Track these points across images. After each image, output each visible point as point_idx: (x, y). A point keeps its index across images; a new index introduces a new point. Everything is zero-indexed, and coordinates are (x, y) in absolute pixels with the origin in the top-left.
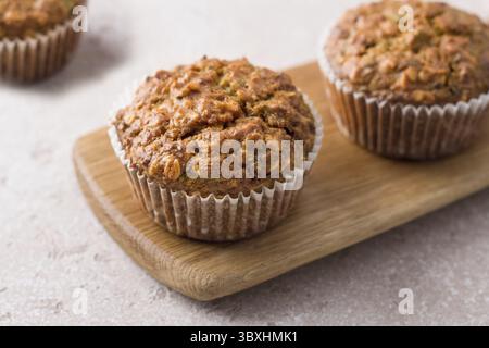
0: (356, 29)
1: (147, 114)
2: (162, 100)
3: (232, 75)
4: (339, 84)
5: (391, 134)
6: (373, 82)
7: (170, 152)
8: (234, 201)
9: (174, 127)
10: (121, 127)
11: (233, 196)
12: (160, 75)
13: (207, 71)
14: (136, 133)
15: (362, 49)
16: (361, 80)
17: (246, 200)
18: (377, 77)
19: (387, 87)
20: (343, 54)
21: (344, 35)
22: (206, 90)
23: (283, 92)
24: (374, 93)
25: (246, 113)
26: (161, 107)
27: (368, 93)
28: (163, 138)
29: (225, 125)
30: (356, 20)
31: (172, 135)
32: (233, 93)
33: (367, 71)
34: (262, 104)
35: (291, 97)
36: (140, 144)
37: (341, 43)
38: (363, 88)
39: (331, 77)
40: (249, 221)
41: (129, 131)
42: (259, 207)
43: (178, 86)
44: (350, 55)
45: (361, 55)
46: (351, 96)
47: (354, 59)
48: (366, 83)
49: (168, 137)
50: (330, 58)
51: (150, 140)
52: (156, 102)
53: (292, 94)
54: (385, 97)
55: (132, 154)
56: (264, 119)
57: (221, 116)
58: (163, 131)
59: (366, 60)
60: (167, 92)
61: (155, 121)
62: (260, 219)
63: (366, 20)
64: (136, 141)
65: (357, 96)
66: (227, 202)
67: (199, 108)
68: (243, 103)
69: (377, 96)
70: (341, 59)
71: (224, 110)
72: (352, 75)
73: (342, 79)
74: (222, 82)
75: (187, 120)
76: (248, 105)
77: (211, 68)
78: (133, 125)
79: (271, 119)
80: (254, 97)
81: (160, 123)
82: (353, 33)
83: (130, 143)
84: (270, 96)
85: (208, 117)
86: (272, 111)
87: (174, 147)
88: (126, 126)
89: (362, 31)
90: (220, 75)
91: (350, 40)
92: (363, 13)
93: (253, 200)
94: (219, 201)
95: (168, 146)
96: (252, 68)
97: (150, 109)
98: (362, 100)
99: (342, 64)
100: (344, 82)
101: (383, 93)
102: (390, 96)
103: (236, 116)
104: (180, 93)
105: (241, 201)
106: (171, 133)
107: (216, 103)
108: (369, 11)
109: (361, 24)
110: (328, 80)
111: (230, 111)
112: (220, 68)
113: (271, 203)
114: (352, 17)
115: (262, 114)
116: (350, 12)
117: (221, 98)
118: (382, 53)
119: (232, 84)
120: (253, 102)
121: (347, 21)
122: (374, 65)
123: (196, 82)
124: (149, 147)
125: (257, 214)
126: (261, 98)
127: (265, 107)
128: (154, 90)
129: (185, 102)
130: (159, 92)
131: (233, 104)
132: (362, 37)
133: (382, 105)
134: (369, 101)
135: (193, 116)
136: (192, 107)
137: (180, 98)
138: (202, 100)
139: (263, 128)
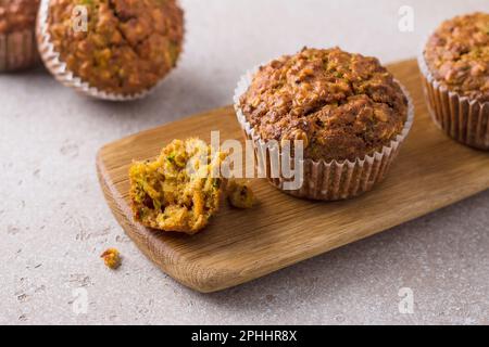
0: (452, 38)
1: (271, 97)
2: (282, 85)
3: (336, 61)
4: (435, 84)
5: (479, 128)
6: (466, 83)
7: (297, 127)
8: (352, 165)
9: (297, 106)
10: (247, 109)
11: (352, 161)
12: (275, 65)
13: (315, 59)
14: (263, 114)
15: (457, 55)
16: (455, 82)
17: (361, 163)
18: (469, 79)
19: (477, 88)
20: (440, 58)
21: (442, 42)
22: (320, 74)
23: (378, 73)
24: (466, 93)
25: (354, 92)
26: (282, 91)
27: (460, 92)
28: (289, 116)
29: (340, 102)
30: (452, 30)
31: (296, 113)
32: (341, 76)
33: (460, 74)
34: (366, 84)
35: (386, 77)
36: (268, 122)
37: (439, 49)
38: (457, 88)
39: (429, 78)
40: (361, 182)
41: (256, 112)
42: (370, 169)
43: (295, 73)
44: (446, 60)
45: (456, 60)
46: (446, 94)
47: (449, 62)
48: (460, 84)
49: (293, 115)
50: (429, 62)
51: (277, 118)
52: (276, 87)
53: (386, 74)
54: (475, 96)
55: (261, 131)
56: (369, 95)
57: (336, 95)
58: (288, 110)
59: (459, 64)
60: (284, 78)
61: (280, 103)
62: (370, 180)
63: (460, 31)
64: (264, 120)
65: (451, 94)
66: (346, 166)
67: (317, 89)
68: (350, 83)
69: (468, 95)
70: (438, 63)
71: (337, 90)
72: (447, 77)
73: (438, 80)
74: (329, 68)
75: (308, 99)
76: (355, 86)
77: (316, 56)
78: (259, 107)
79: (375, 96)
80: (359, 78)
81: (285, 104)
82: (449, 41)
83: (258, 123)
84: (369, 77)
85: (326, 96)
86: (375, 89)
87: (301, 123)
88: (253, 109)
89: (457, 40)
90: (325, 61)
91: (447, 47)
92: (457, 24)
93: (366, 163)
94: (341, 165)
95: (295, 122)
96: (350, 56)
97: (273, 93)
98: (456, 98)
99: (439, 67)
100: (441, 82)
101: (474, 92)
102: (479, 96)
103: (347, 94)
104: (297, 78)
105: (357, 165)
106: (295, 111)
107: (330, 84)
108: (463, 23)
109: (456, 33)
110: (426, 80)
111: (343, 91)
112: (324, 57)
113: (379, 165)
114: (449, 27)
115: (367, 91)
116: (447, 22)
117: (333, 81)
118: (473, 58)
119: (338, 69)
120: (359, 83)
121: (444, 30)
122: (466, 69)
123: (309, 68)
124: (278, 124)
125: (368, 175)
126: (364, 79)
127: (369, 86)
128: (273, 77)
129: (303, 86)
130: (277, 78)
131: (343, 85)
132: (457, 44)
133: (472, 103)
134: (461, 99)
135: (313, 96)
136: (311, 89)
137: (298, 82)
138: (318, 83)
139: (370, 104)
